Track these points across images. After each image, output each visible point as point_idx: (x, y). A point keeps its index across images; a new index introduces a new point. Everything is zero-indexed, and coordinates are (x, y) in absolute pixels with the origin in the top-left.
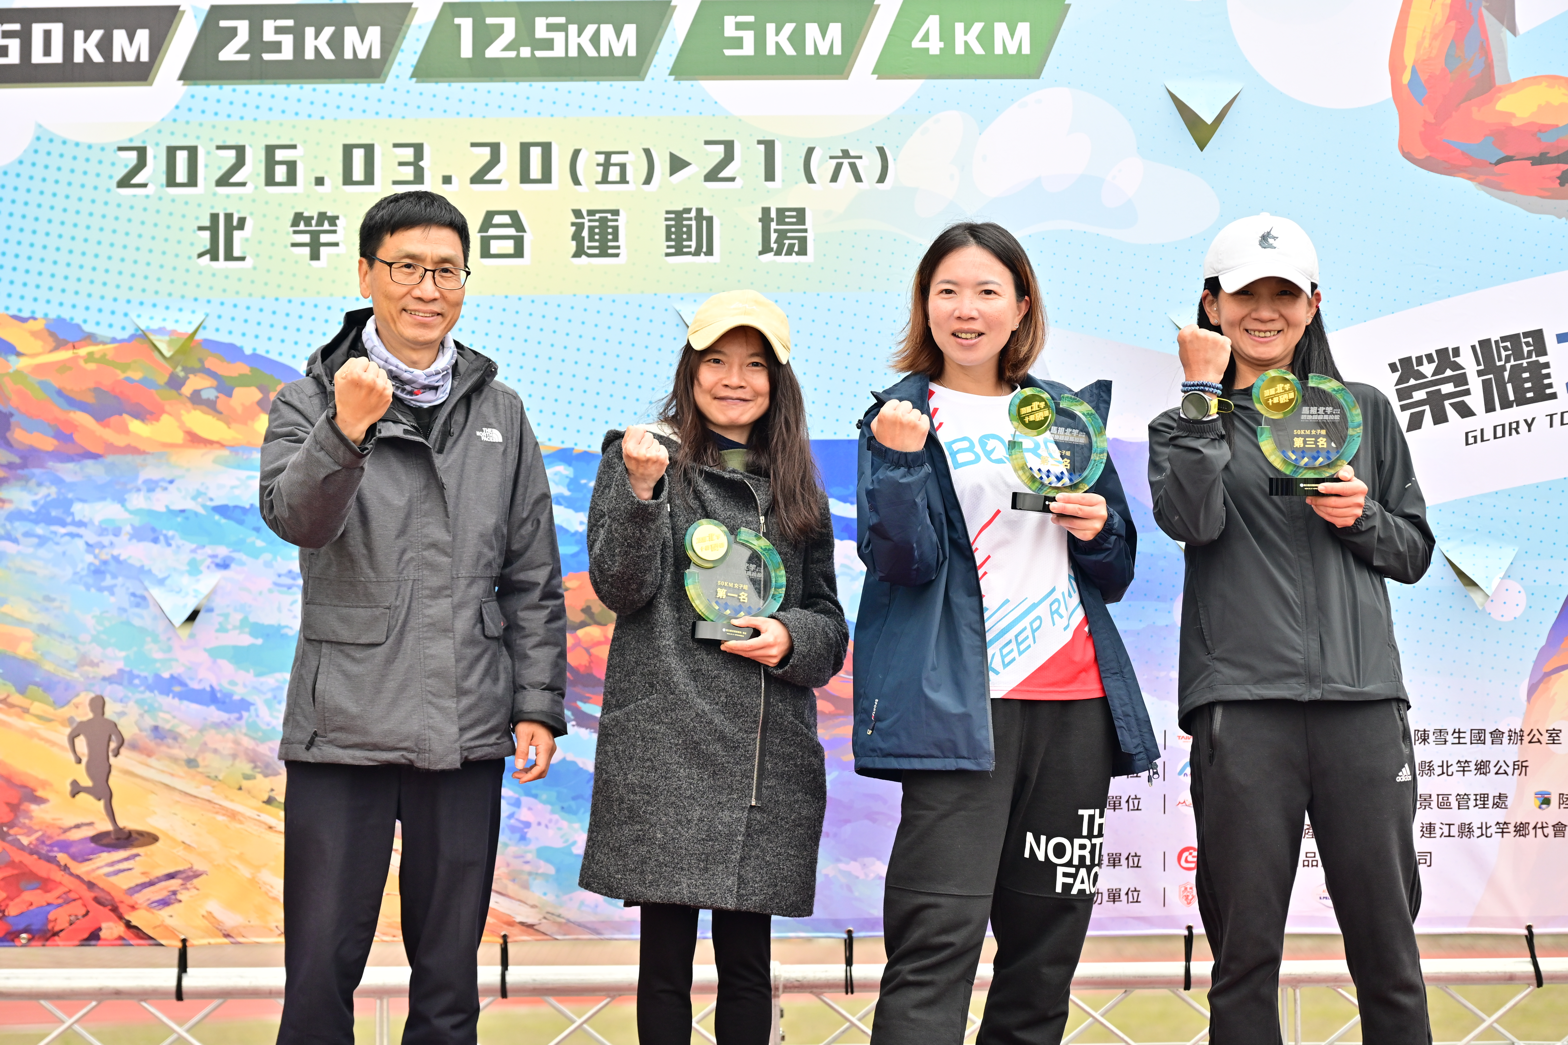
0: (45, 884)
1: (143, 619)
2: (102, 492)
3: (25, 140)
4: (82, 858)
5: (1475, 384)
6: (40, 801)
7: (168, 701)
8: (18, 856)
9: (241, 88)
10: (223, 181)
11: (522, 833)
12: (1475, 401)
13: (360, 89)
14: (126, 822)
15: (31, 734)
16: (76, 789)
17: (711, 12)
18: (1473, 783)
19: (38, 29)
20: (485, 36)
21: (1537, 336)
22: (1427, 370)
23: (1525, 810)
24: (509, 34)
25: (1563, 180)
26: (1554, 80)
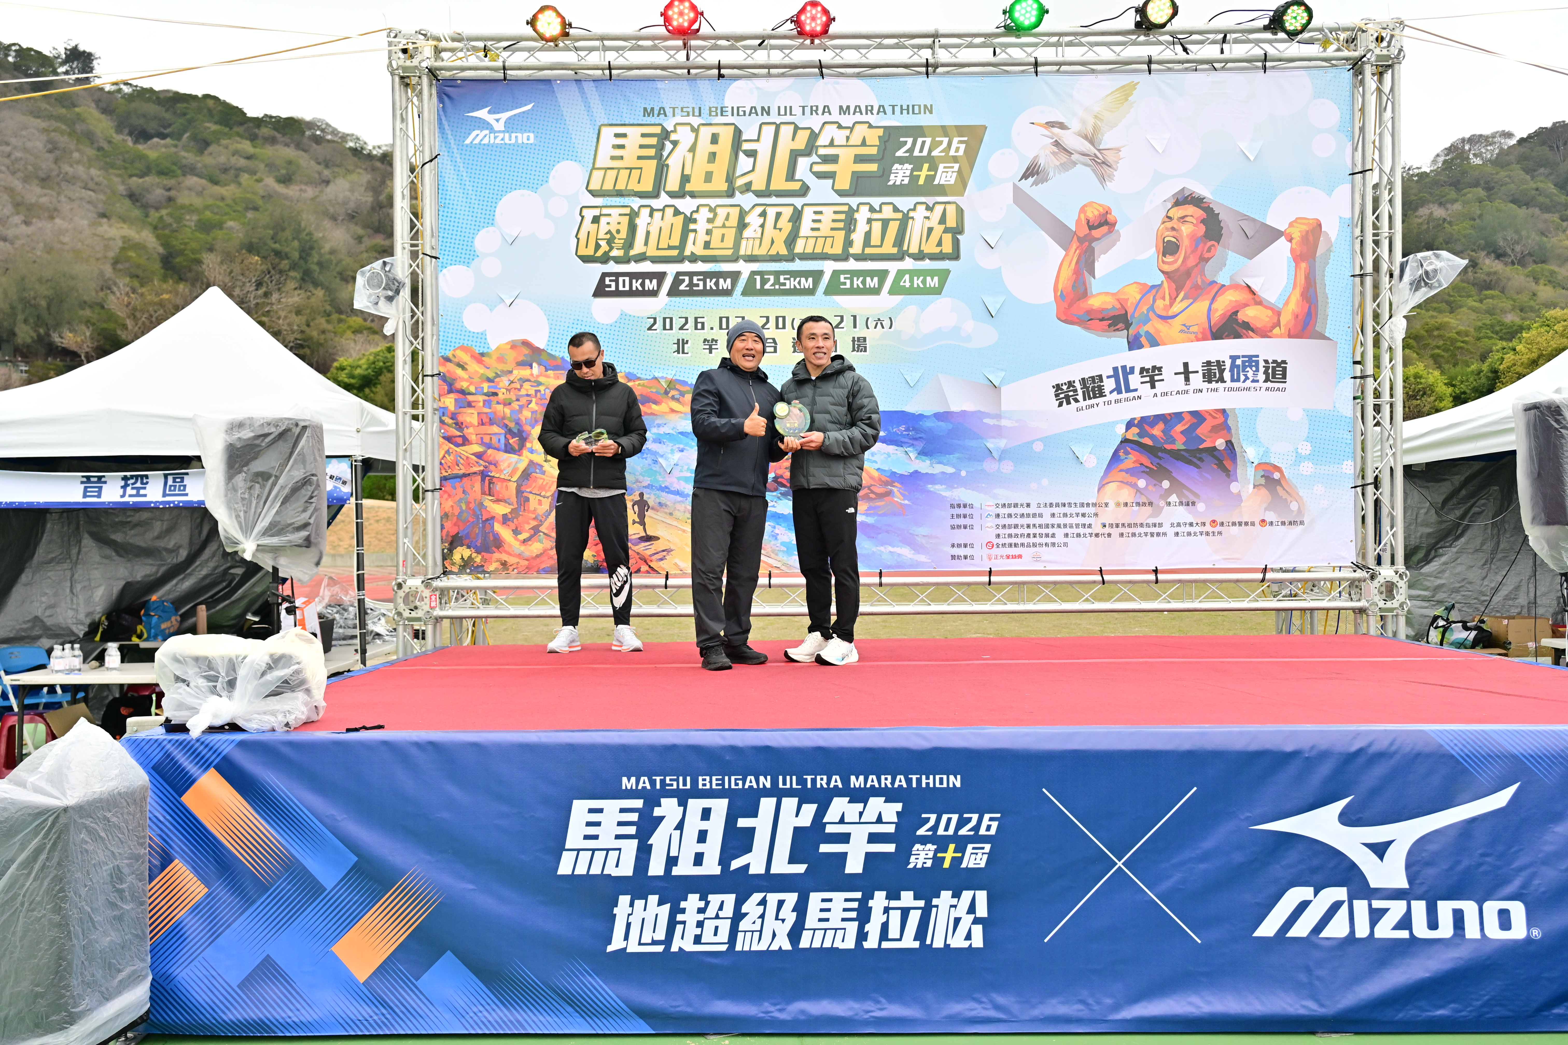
1: (656, 468)
3: (618, 315)
5: (1080, 392)
7: (664, 494)
9: (687, 298)
10: (681, 328)
11: (775, 537)
12: (1080, 397)
13: (724, 299)
16: (634, 522)
17: (836, 274)
18: (1081, 520)
19: (621, 279)
20: (764, 282)
21: (1100, 377)
22: (1065, 387)
23: (1098, 529)
24: (772, 281)
25: (1110, 326)
26: (1107, 293)
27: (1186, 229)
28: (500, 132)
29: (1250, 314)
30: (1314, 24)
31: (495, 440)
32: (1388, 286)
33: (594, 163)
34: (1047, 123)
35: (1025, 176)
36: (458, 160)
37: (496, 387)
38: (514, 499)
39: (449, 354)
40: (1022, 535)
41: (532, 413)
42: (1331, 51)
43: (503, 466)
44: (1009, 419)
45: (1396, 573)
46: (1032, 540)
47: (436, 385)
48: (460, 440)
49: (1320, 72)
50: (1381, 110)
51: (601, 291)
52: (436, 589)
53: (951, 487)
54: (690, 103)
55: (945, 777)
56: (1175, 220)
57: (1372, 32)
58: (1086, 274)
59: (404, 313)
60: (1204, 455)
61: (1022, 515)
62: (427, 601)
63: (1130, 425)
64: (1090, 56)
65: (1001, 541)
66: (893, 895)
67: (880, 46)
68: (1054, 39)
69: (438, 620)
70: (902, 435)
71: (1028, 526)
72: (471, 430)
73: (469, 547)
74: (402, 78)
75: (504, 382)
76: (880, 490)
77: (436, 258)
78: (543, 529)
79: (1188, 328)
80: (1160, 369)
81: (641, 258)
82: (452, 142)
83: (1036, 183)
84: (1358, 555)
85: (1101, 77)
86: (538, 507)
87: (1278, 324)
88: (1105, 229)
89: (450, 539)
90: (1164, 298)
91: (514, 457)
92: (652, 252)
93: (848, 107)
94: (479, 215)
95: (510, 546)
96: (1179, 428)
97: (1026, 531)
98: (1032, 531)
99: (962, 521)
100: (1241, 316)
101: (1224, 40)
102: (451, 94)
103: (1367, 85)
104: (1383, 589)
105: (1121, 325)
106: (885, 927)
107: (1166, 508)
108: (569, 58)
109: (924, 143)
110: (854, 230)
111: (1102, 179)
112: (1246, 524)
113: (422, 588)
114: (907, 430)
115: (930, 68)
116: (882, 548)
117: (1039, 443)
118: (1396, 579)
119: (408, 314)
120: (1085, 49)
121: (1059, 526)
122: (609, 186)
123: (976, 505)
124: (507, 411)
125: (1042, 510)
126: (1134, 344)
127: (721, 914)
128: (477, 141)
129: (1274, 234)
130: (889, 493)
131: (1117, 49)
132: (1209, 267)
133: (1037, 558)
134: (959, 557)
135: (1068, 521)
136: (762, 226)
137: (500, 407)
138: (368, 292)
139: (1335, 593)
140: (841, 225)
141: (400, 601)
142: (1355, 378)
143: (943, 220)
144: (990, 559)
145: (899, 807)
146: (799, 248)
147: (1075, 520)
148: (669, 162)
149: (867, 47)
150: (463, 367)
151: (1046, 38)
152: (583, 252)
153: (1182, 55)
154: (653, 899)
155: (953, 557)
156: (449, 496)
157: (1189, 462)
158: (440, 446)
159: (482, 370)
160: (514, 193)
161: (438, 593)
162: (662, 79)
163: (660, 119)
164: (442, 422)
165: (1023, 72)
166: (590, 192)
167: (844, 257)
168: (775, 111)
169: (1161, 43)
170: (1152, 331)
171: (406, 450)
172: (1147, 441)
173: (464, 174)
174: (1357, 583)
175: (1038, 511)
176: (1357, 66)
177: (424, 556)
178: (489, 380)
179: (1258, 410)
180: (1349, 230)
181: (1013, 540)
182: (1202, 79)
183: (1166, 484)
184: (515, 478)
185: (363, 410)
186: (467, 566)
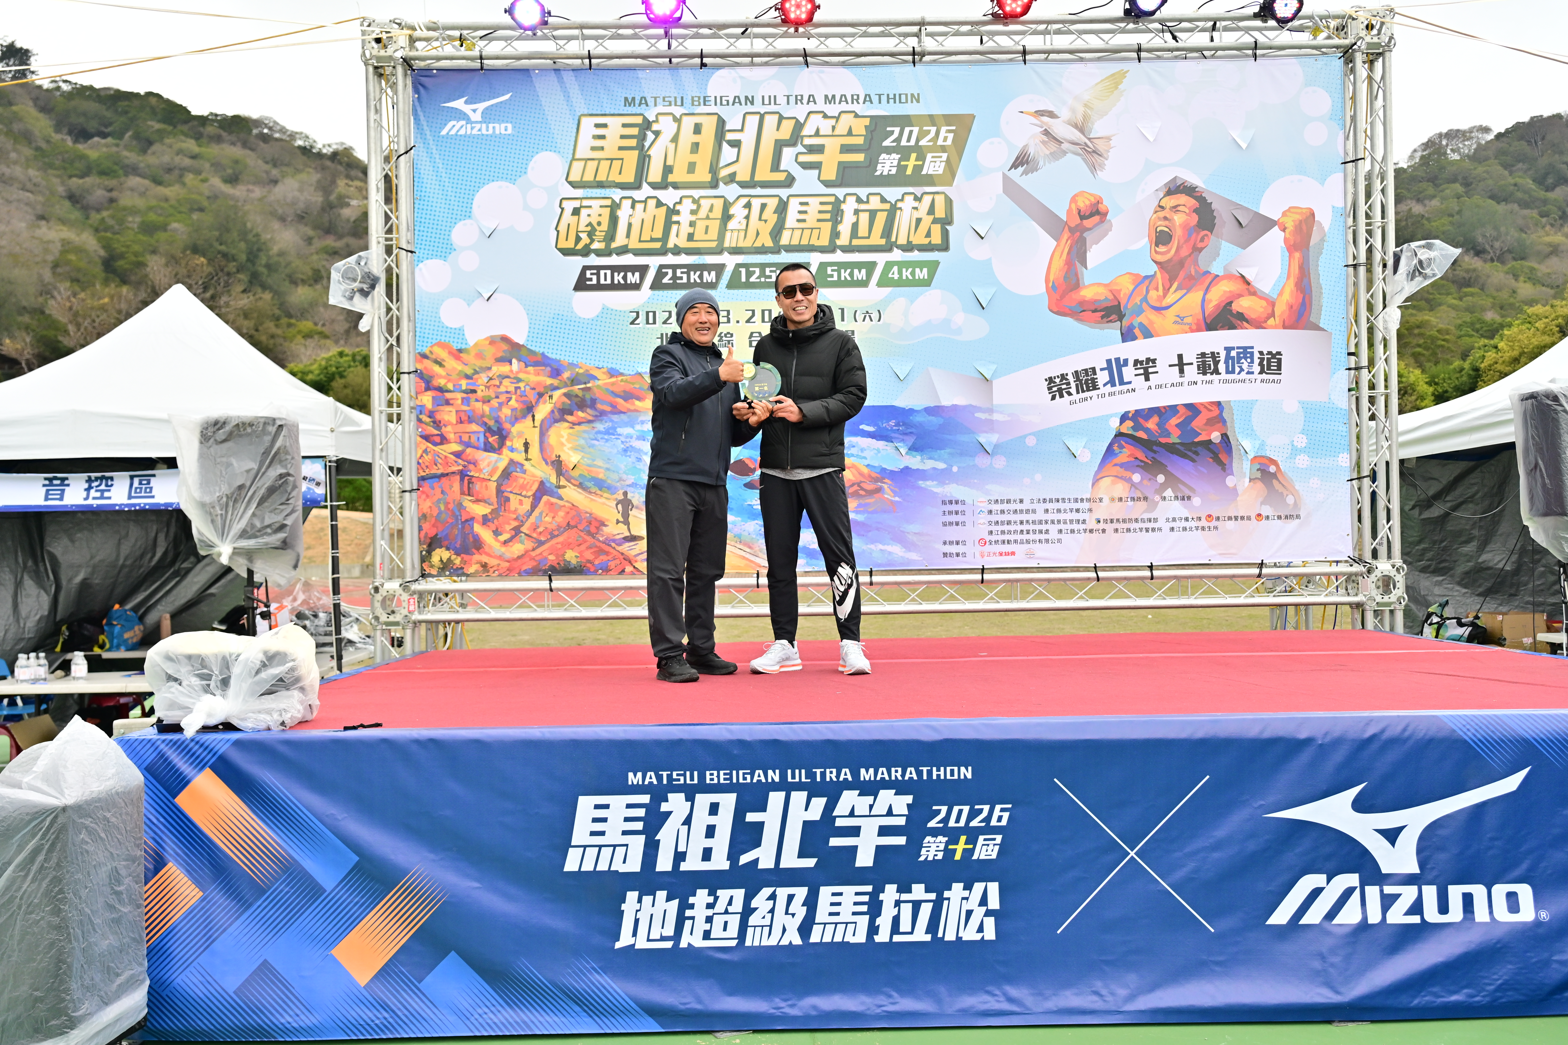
0: (607, 553)
2: (626, 424)
3: (599, 309)
4: (620, 545)
5: (1073, 385)
6: (606, 526)
8: (598, 544)
9: (670, 292)
10: (665, 322)
12: (1073, 390)
14: (634, 532)
15: (604, 504)
16: (618, 522)
17: (823, 266)
18: (1075, 516)
19: (602, 272)
20: (749, 274)
21: (1094, 369)
22: (1057, 380)
23: (1092, 524)
24: (757, 273)
25: (1102, 317)
26: (1099, 284)
27: (1178, 219)
28: (476, 122)
29: (1244, 304)
30: (1305, 11)
31: (474, 439)
32: (1381, 277)
33: (574, 154)
34: (1036, 112)
35: (1015, 166)
36: (434, 151)
37: (474, 384)
38: (494, 499)
39: (426, 350)
40: (1015, 532)
41: (512, 410)
42: (1321, 39)
43: (482, 465)
44: (1001, 413)
45: (1393, 566)
46: (1025, 537)
47: (412, 382)
48: (437, 439)
49: (1311, 60)
50: (1372, 98)
51: (581, 285)
52: (414, 592)
53: (942, 483)
54: (673, 93)
55: (956, 769)
56: (1167, 210)
57: (1363, 20)
58: (1078, 265)
59: (379, 309)
60: (1199, 449)
61: (1015, 511)
62: (405, 604)
63: (1124, 418)
64: (1079, 44)
65: (993, 538)
66: (905, 888)
67: (865, 35)
68: (1042, 27)
69: (416, 624)
70: (892, 430)
71: (1022, 523)
72: (449, 428)
73: (448, 549)
74: (376, 68)
75: (483, 378)
76: (869, 486)
77: (412, 252)
78: (524, 529)
79: (1182, 319)
80: (1154, 361)
81: (623, 250)
82: (428, 133)
83: (1025, 173)
84: (1354, 549)
85: (1090, 65)
86: (519, 507)
87: (1272, 315)
88: (1097, 218)
89: (428, 541)
90: (1157, 289)
91: (493, 456)
92: (634, 244)
93: (834, 96)
94: (456, 208)
95: (490, 547)
96: (1174, 421)
97: (1019, 527)
98: (1025, 527)
99: (954, 518)
100: (1235, 307)
101: (1214, 28)
102: (427, 85)
103: (1358, 74)
104: (1380, 583)
105: (1114, 317)
106: (896, 920)
107: (1161, 503)
108: (548, 46)
109: (911, 132)
110: (841, 222)
111: (1093, 168)
112: (1242, 518)
113: (400, 591)
114: (897, 425)
115: (916, 56)
116: (872, 546)
117: (1032, 437)
118: (1393, 573)
119: (383, 310)
120: (1074, 37)
121: (1053, 522)
122: (589, 177)
123: (969, 501)
124: (486, 408)
125: (1035, 506)
126: (1127, 336)
127: (730, 909)
128: (453, 132)
129: (1268, 224)
130: (879, 490)
131: (1106, 37)
132: (1202, 257)
133: (1030, 555)
134: (951, 555)
135: (1062, 516)
136: (747, 217)
137: (479, 405)
138: (343, 288)
139: (1332, 589)
140: (828, 216)
141: (378, 605)
142: (1350, 369)
143: (931, 211)
144: (982, 556)
145: (909, 799)
146: (785, 240)
147: (1069, 516)
148: (650, 152)
149: (853, 35)
150: (440, 364)
151: (1033, 26)
152: (563, 244)
153: (1172, 43)
154: (662, 895)
155: (945, 555)
156: (428, 496)
157: (1184, 456)
158: (417, 445)
159: (459, 367)
160: (492, 185)
161: (416, 596)
162: (643, 68)
163: (642, 109)
164: (419, 420)
165: (1011, 60)
166: (570, 183)
167: (831, 249)
168: (758, 100)
169: (1150, 31)
170: (1145, 322)
171: (382, 450)
172: (1142, 435)
173: (441, 166)
174: (1353, 578)
175: (1031, 507)
176: (1348, 54)
177: (402, 560)
178: (468, 377)
179: (1253, 403)
180: (1342, 219)
181: (1006, 537)
182: (1193, 67)
183: (1161, 478)
184: (495, 478)
185: (336, 409)
186: (446, 568)
